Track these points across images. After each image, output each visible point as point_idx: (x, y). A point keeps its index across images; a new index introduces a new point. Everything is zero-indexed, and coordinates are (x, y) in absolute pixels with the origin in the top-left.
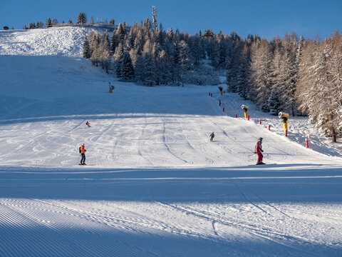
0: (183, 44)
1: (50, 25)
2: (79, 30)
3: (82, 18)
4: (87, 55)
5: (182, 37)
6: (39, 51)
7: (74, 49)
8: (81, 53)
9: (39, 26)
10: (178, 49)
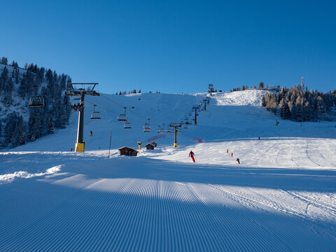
0: (320, 98)
1: (244, 89)
2: (260, 91)
3: (262, 85)
4: (264, 105)
5: (319, 94)
6: (238, 103)
7: (257, 102)
8: (261, 104)
9: (238, 90)
10: (316, 101)
